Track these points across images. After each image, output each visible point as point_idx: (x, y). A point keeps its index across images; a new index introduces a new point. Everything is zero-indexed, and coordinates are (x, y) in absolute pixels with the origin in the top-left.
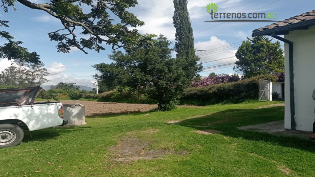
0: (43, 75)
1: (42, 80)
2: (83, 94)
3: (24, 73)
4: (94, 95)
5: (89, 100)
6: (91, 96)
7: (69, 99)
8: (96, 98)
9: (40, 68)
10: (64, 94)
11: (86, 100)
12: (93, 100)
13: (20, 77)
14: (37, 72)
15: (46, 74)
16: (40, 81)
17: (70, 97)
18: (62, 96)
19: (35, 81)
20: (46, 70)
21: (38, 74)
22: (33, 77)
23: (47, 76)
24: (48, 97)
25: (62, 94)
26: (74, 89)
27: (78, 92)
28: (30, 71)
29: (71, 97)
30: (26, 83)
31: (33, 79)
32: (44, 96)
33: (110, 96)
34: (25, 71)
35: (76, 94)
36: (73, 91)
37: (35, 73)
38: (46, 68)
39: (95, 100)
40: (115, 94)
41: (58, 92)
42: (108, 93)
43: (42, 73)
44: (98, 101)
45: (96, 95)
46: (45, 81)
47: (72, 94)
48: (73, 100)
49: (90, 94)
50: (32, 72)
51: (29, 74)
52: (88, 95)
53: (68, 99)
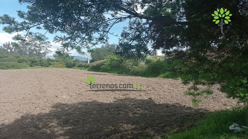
0: (47, 47)
1: (47, 51)
2: (76, 63)
3: (33, 45)
4: (86, 64)
5: (81, 69)
6: (83, 65)
7: (65, 67)
8: (87, 67)
9: (45, 41)
10: (60, 63)
11: (78, 69)
12: (84, 69)
13: (30, 49)
14: (43, 45)
15: (50, 46)
16: (45, 52)
17: (65, 65)
18: (59, 65)
19: (41, 52)
20: (50, 43)
21: (44, 46)
22: (40, 49)
23: (50, 47)
24: (46, 65)
25: (58, 62)
26: (70, 58)
27: (72, 61)
28: (37, 43)
29: (67, 66)
30: (35, 54)
31: (40, 50)
32: (43, 64)
33: (100, 66)
34: (33, 44)
35: (71, 63)
36: (68, 60)
37: (41, 46)
38: (49, 41)
39: (87, 69)
40: (105, 63)
41: (55, 61)
42: (98, 63)
43: (47, 45)
44: (89, 70)
45: (87, 64)
46: (49, 52)
47: (68, 63)
48: (68, 68)
49: (82, 63)
50: (39, 45)
51: (37, 46)
52: (81, 64)
53: (63, 67)
